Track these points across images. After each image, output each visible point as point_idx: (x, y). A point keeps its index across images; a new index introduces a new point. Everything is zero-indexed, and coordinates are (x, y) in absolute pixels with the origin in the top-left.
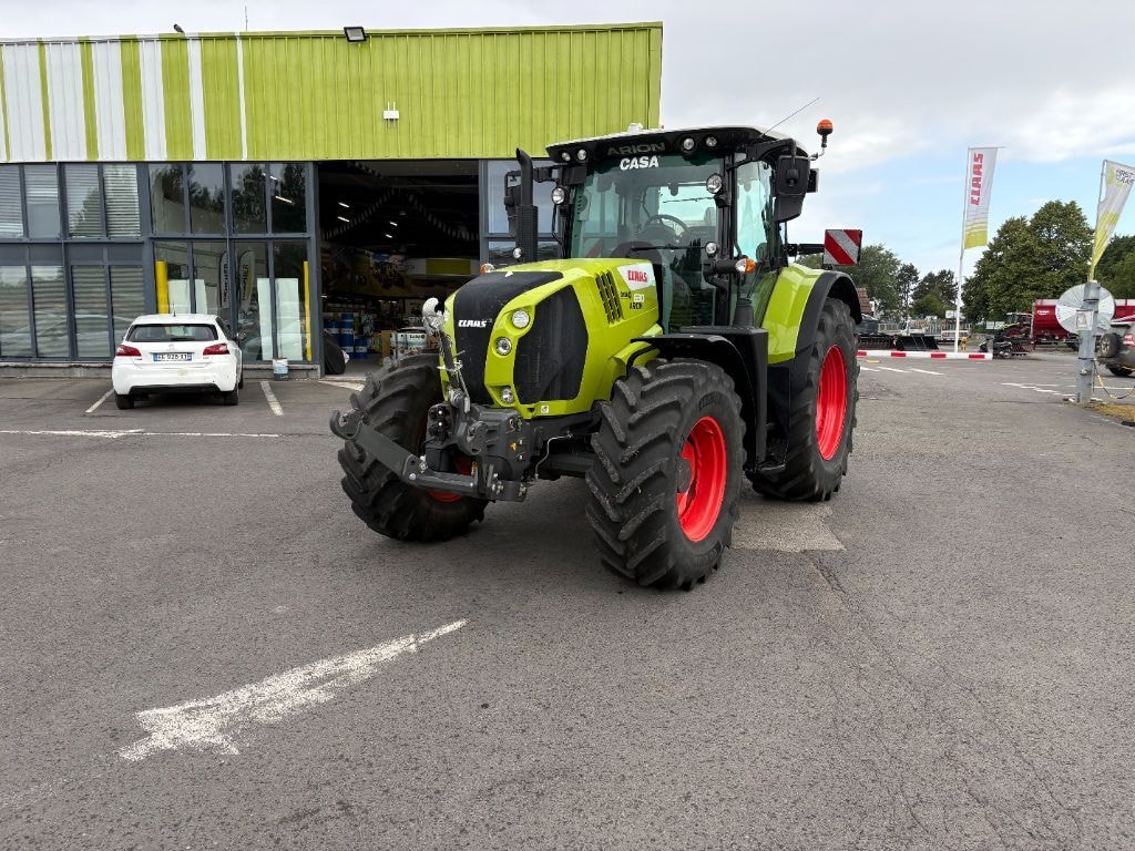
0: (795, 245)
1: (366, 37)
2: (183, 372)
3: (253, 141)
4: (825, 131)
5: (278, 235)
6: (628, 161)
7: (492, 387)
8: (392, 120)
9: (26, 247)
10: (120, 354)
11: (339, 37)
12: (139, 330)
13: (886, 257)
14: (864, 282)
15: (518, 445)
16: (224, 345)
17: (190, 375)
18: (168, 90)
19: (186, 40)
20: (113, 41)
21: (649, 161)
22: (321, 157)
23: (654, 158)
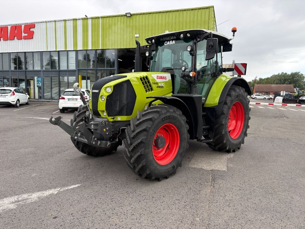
0: (225, 68)
1: (131, 15)
2: (75, 104)
3: (103, 44)
4: (234, 31)
5: (108, 68)
6: (166, 42)
7: (100, 111)
8: (137, 37)
9: (50, 72)
10: (61, 99)
11: (124, 16)
12: (66, 93)
13: (301, 75)
14: (293, 83)
15: (106, 130)
16: (86, 97)
17: (76, 104)
18: (84, 32)
19: (88, 19)
20: (71, 20)
21: (172, 42)
22: (119, 48)
23: (174, 41)
